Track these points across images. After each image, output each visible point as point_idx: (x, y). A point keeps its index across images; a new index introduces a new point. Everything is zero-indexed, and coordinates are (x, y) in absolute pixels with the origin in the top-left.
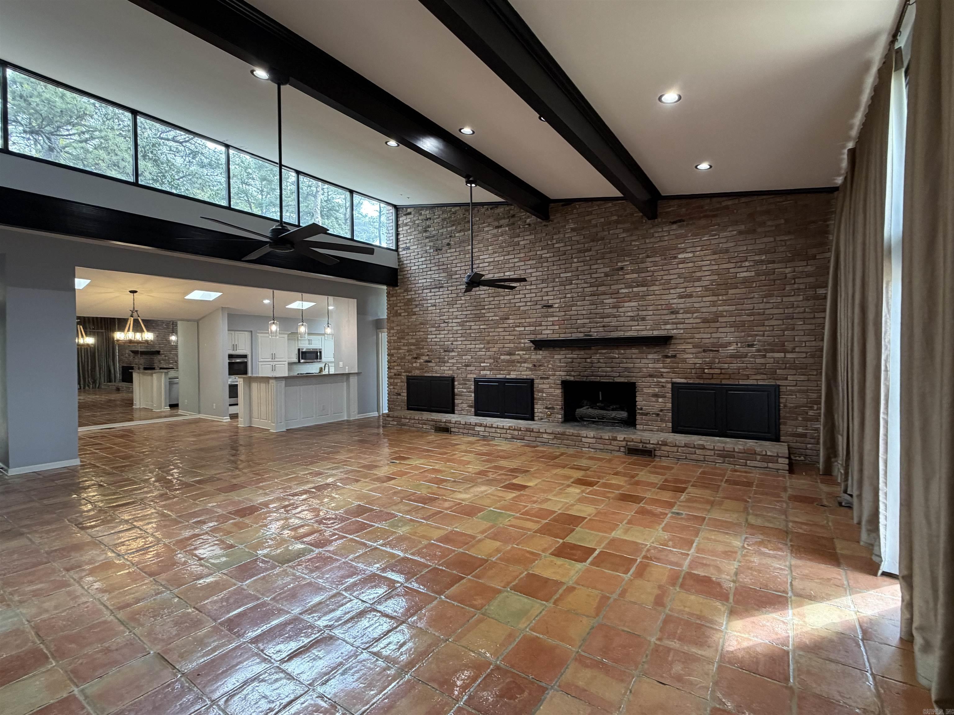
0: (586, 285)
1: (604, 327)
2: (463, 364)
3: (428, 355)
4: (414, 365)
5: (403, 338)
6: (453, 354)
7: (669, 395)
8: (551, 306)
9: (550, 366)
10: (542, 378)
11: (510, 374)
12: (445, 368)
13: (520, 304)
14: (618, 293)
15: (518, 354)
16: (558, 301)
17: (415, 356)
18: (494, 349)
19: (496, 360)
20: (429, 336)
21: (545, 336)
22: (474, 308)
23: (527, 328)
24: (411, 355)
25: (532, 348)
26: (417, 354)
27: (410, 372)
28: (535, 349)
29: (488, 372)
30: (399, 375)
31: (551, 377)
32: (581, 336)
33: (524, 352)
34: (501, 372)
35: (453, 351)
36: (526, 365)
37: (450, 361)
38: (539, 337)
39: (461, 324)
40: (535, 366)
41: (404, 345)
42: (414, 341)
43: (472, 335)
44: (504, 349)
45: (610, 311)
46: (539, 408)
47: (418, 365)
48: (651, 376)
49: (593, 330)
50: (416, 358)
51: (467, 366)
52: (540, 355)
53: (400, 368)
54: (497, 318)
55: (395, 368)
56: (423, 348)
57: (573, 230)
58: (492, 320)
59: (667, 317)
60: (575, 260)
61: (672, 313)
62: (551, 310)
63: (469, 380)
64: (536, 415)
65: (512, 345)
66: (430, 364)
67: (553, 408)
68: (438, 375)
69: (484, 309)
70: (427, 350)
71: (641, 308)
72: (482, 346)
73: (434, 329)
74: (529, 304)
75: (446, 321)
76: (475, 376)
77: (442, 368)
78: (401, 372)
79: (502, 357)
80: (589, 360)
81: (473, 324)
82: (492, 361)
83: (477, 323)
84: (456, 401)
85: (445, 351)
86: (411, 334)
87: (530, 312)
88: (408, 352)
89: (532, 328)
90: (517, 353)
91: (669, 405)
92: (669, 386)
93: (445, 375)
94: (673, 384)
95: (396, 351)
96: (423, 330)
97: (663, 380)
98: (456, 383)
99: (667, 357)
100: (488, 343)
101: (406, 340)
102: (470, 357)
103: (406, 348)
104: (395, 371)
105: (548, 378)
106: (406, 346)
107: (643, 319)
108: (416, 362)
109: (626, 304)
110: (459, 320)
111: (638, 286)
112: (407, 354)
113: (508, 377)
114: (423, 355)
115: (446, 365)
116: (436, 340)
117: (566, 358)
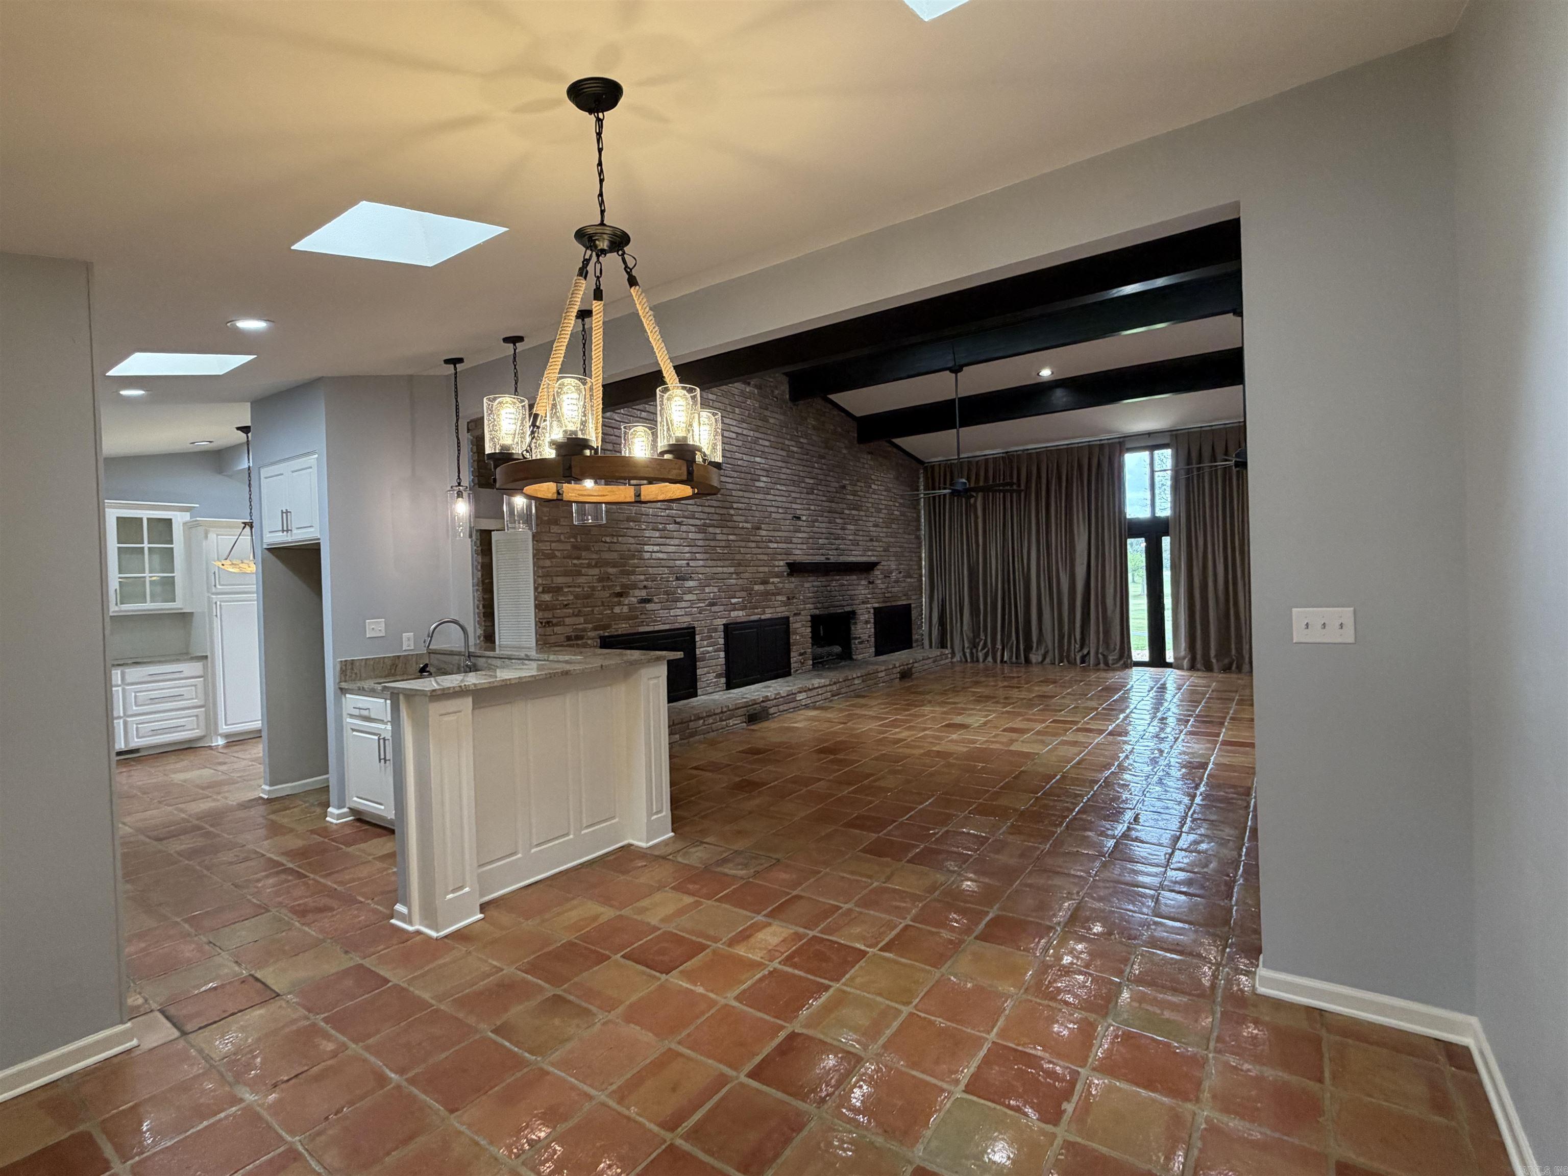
0: (824, 499)
1: (836, 549)
2: (707, 602)
3: (645, 587)
4: (617, 610)
5: (587, 549)
6: (691, 584)
7: (872, 620)
8: (798, 518)
9: (801, 597)
10: (795, 614)
11: (764, 613)
12: (678, 612)
13: (773, 509)
14: (843, 513)
15: (773, 583)
16: (805, 512)
17: (618, 589)
18: (747, 575)
19: (750, 592)
20: (646, 548)
21: (795, 558)
22: (718, 504)
23: (780, 545)
24: (609, 587)
25: (785, 574)
26: (623, 586)
27: (606, 627)
28: (788, 574)
29: (741, 613)
30: (578, 638)
31: (802, 612)
32: (822, 559)
33: (778, 580)
34: (756, 611)
35: (691, 579)
36: (779, 598)
37: (687, 597)
38: (791, 559)
39: (702, 529)
40: (788, 598)
41: (589, 566)
42: (615, 555)
43: (719, 550)
44: (758, 575)
45: (839, 532)
46: (795, 657)
47: (625, 609)
48: (863, 603)
49: (830, 553)
50: (620, 595)
51: (712, 604)
52: (793, 582)
53: (582, 620)
54: (749, 526)
55: (568, 621)
56: (633, 573)
57: (814, 428)
58: (743, 528)
59: (869, 544)
60: (816, 465)
61: (871, 540)
62: (800, 523)
63: (716, 630)
64: (792, 666)
65: (766, 569)
66: (649, 606)
67: (805, 653)
68: (667, 627)
69: (732, 508)
70: (642, 577)
71: (857, 533)
72: (732, 570)
73: (657, 534)
74: (780, 510)
75: (678, 520)
76: (724, 621)
77: (672, 612)
78: (584, 630)
79: (756, 587)
80: (829, 588)
81: (718, 531)
82: (744, 594)
83: (725, 530)
84: (699, 672)
85: (677, 579)
86: (608, 539)
87: (782, 522)
88: (600, 580)
89: (784, 546)
90: (771, 580)
91: (873, 630)
92: (872, 611)
93: (677, 626)
94: (875, 608)
95: (569, 580)
96: (634, 533)
97: (869, 606)
98: (698, 638)
99: (870, 583)
100: (739, 565)
101: (597, 552)
102: (716, 590)
103: (596, 571)
104: (568, 631)
105: (800, 614)
106: (596, 566)
107: (858, 545)
108: (619, 604)
109: (849, 527)
110: (698, 522)
111: (854, 509)
112: (599, 586)
113: (763, 617)
114: (634, 586)
115: (679, 605)
116: (661, 555)
117: (813, 587)
